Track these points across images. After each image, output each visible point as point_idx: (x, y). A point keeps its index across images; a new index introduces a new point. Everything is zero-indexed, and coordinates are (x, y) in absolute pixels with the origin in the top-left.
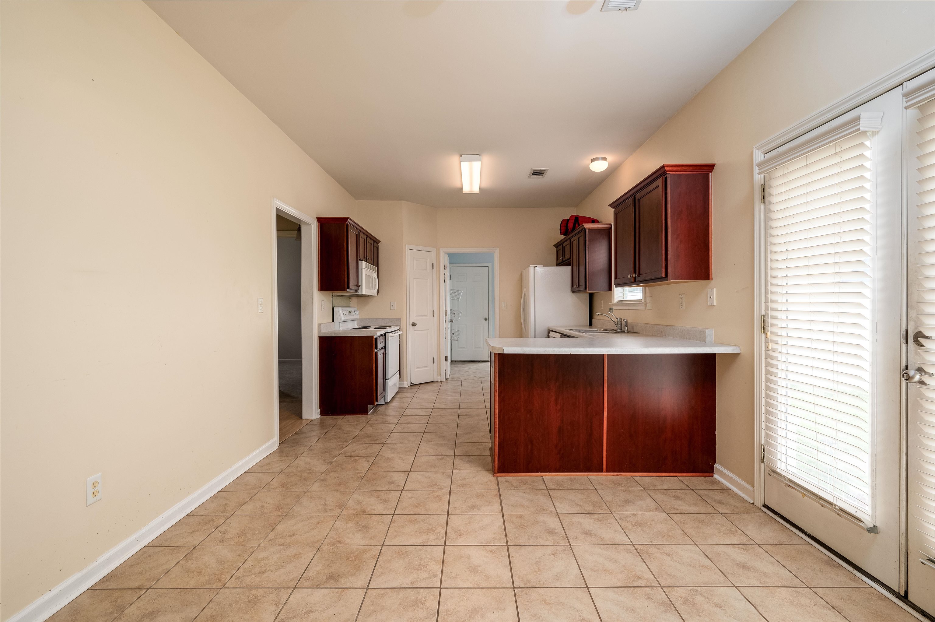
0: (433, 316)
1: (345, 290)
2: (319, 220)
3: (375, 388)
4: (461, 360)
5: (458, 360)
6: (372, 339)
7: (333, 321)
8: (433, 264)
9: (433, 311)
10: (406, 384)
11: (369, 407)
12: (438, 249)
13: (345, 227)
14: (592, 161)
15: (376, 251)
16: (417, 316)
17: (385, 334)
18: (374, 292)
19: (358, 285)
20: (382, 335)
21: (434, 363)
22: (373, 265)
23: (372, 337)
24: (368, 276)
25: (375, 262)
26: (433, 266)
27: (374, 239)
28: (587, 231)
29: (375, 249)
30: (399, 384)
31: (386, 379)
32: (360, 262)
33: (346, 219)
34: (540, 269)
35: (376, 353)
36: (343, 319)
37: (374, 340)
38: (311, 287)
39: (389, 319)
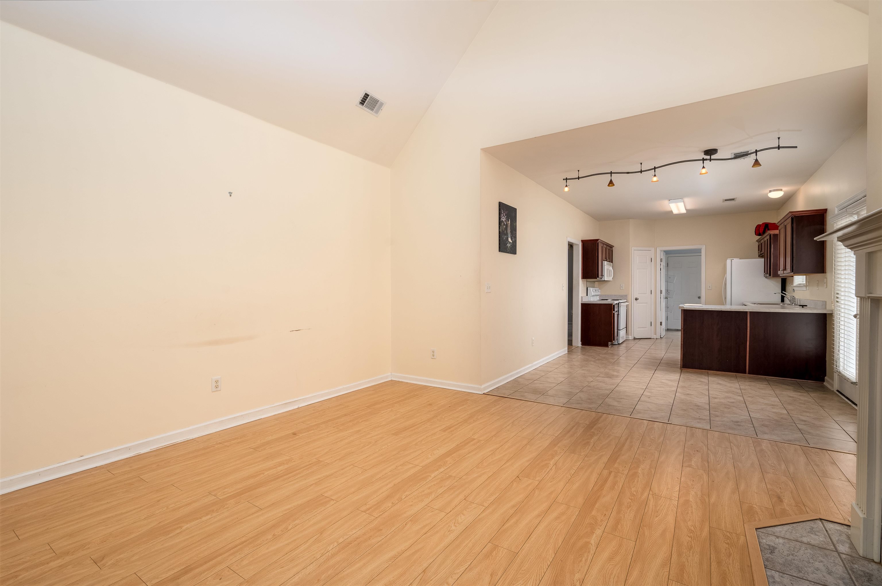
0: (651, 294)
1: (596, 278)
2: (582, 241)
3: (613, 333)
4: (676, 329)
5: (673, 328)
6: (612, 305)
7: (587, 295)
8: (651, 259)
9: (651, 290)
10: (631, 337)
11: (610, 343)
12: (656, 248)
13: (597, 244)
14: (770, 191)
15: (611, 253)
16: (639, 294)
17: (618, 303)
18: (610, 279)
19: (602, 275)
20: (616, 304)
21: (651, 326)
22: (610, 262)
23: (611, 304)
24: (607, 269)
25: (611, 260)
26: (651, 260)
27: (611, 246)
28: (772, 235)
29: (611, 251)
30: (626, 337)
31: (619, 330)
32: (603, 262)
33: (597, 240)
34: (736, 261)
35: (614, 313)
36: (593, 294)
37: (613, 306)
38: (578, 277)
39: (619, 295)
